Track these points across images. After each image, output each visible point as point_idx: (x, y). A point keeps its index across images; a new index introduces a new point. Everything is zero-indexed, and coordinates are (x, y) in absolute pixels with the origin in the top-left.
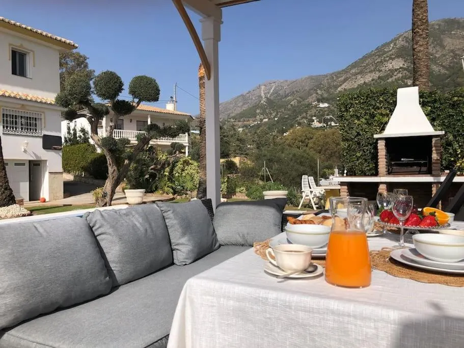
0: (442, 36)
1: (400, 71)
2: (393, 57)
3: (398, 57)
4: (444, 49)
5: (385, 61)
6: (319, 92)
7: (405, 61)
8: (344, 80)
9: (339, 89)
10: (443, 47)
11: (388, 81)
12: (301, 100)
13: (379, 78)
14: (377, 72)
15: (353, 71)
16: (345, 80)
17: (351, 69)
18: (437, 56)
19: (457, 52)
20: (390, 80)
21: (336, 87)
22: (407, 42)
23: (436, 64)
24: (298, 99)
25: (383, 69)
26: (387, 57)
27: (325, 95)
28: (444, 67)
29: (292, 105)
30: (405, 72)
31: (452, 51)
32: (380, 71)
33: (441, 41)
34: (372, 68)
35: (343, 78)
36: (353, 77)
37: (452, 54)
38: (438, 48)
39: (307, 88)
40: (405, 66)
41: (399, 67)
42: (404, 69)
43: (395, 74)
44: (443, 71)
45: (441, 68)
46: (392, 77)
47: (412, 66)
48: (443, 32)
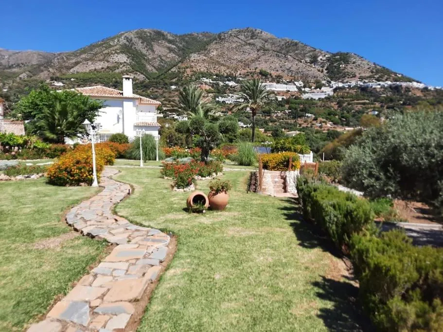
0: (153, 43)
1: (124, 65)
2: (118, 51)
3: (122, 52)
5: (112, 53)
6: (51, 69)
7: (128, 58)
8: (75, 62)
9: (72, 70)
10: (153, 51)
11: (115, 71)
12: (31, 75)
13: (108, 67)
14: (105, 62)
15: (83, 56)
16: (77, 63)
17: (81, 54)
18: (150, 58)
19: (163, 58)
20: (117, 71)
21: (69, 68)
22: (127, 41)
23: (149, 64)
24: (28, 73)
25: (111, 60)
26: (113, 50)
27: (58, 75)
28: (155, 67)
29: (20, 78)
30: (128, 66)
31: (160, 56)
32: (108, 62)
33: (152, 46)
34: (101, 58)
35: (74, 61)
36: (85, 62)
37: (159, 58)
38: (150, 51)
39: (35, 62)
40: (128, 62)
41: (123, 62)
42: (128, 64)
43: (121, 66)
44: (155, 71)
45: (153, 68)
46: (118, 69)
47: (133, 63)
48: (153, 40)
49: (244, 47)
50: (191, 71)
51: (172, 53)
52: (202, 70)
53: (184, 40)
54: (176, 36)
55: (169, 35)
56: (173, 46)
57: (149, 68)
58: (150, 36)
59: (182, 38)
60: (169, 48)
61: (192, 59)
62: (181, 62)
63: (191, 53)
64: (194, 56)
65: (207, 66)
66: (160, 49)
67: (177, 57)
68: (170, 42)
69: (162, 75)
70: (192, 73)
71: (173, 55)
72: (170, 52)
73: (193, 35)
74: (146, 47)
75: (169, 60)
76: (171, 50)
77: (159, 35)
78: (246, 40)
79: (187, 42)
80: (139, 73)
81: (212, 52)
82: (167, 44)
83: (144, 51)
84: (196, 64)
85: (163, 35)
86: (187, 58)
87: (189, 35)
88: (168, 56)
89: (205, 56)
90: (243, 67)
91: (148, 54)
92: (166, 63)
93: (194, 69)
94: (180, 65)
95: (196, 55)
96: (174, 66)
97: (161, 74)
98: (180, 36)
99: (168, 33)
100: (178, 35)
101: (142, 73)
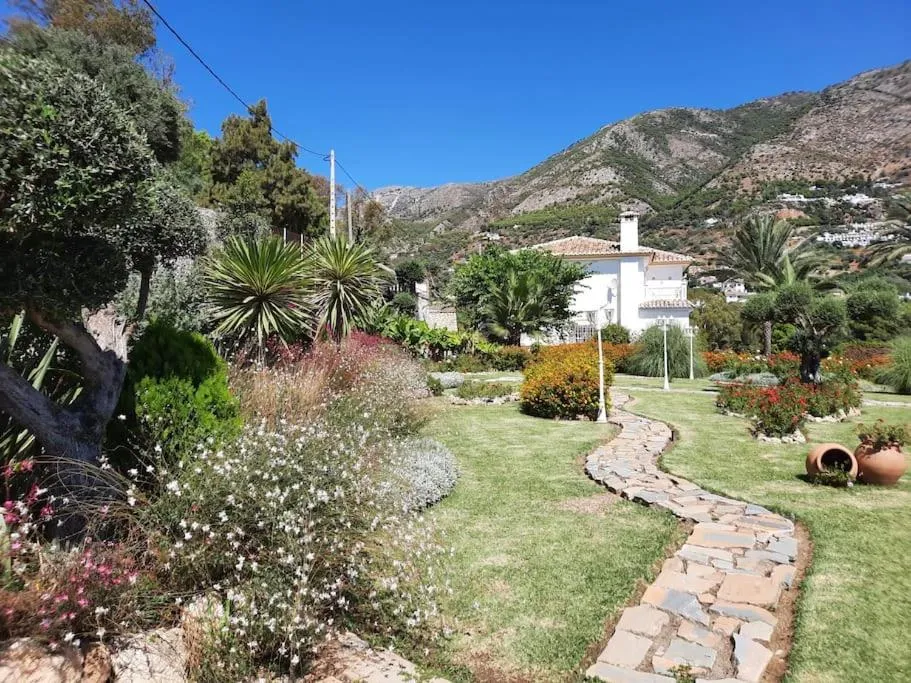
0: (667, 136)
1: (609, 189)
2: (598, 164)
3: (606, 165)
4: (670, 155)
5: (586, 169)
6: (481, 213)
7: (617, 173)
8: (522, 195)
9: (514, 211)
10: (668, 153)
11: (593, 202)
12: (451, 225)
13: (578, 197)
14: (574, 188)
15: (535, 181)
16: (524, 197)
17: (530, 180)
18: (661, 167)
19: (688, 163)
20: (595, 202)
21: (510, 207)
22: (617, 141)
23: (659, 179)
24: (446, 222)
25: (583, 182)
26: (589, 163)
27: (492, 221)
28: (671, 185)
29: (435, 233)
30: (617, 189)
31: (682, 161)
32: (579, 186)
33: (666, 144)
34: (567, 180)
35: (519, 193)
36: (537, 193)
37: (680, 166)
38: (661, 155)
39: (457, 204)
40: (616, 181)
41: (607, 182)
42: (616, 186)
43: (603, 192)
44: (670, 191)
45: (667, 187)
46: (597, 197)
47: (627, 181)
48: (668, 129)
49: (895, 110)
50: (753, 183)
51: (709, 151)
52: (781, 177)
53: (737, 118)
54: (720, 112)
55: (703, 114)
56: (711, 136)
57: (659, 187)
58: (663, 124)
59: (733, 115)
60: (702, 141)
61: (756, 155)
62: (731, 165)
63: (754, 143)
64: (761, 150)
65: (793, 167)
66: (682, 147)
67: (721, 156)
68: (705, 127)
69: (686, 198)
70: (755, 186)
71: (713, 154)
72: (705, 150)
73: (759, 105)
74: (654, 146)
75: (702, 165)
76: (706, 144)
77: (684, 118)
78: (898, 91)
79: (744, 122)
80: (637, 201)
81: (807, 133)
82: (700, 134)
83: (649, 156)
84: (766, 165)
85: (690, 116)
86: (744, 156)
87: (749, 105)
88: (701, 158)
89: (789, 144)
90: (891, 157)
91: (656, 159)
92: (695, 171)
93: (761, 178)
94: (725, 173)
95: (765, 146)
96: (714, 177)
97: (683, 197)
98: (728, 112)
99: (702, 110)
100: (724, 110)
101: (644, 201)
